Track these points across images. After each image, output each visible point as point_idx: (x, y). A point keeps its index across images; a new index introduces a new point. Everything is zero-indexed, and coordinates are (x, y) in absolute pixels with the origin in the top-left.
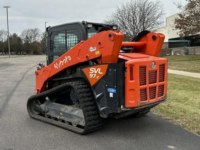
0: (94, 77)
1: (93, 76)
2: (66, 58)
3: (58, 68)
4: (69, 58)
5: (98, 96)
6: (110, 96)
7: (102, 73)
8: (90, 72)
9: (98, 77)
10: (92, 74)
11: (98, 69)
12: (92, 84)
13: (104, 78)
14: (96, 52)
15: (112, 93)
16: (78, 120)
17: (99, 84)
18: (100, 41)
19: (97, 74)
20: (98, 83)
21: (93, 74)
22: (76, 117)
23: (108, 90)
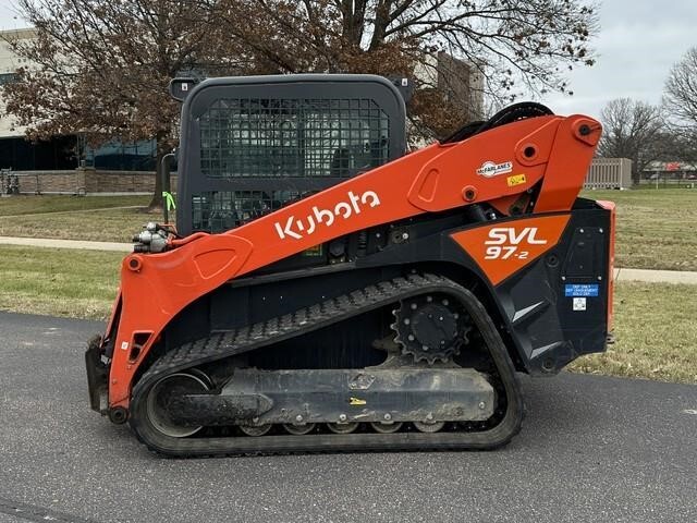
0: (506, 257)
1: (503, 252)
2: (354, 199)
3: (298, 236)
4: (370, 199)
5: (519, 314)
6: (575, 309)
7: (544, 242)
8: (487, 243)
9: (524, 255)
10: (499, 249)
11: (527, 230)
12: (495, 279)
13: (550, 255)
14: (509, 179)
15: (584, 299)
16: (455, 405)
17: (528, 276)
18: (529, 145)
19: (523, 245)
20: (525, 273)
21: (501, 246)
22: (444, 399)
23: (568, 290)
